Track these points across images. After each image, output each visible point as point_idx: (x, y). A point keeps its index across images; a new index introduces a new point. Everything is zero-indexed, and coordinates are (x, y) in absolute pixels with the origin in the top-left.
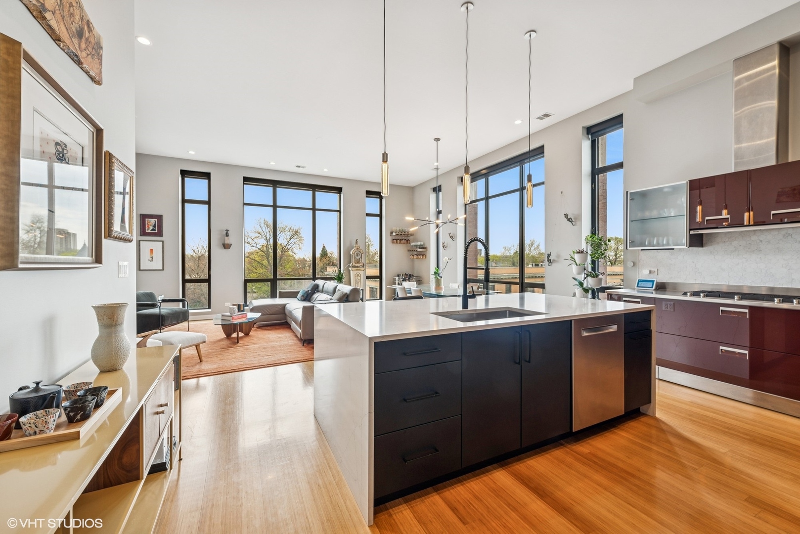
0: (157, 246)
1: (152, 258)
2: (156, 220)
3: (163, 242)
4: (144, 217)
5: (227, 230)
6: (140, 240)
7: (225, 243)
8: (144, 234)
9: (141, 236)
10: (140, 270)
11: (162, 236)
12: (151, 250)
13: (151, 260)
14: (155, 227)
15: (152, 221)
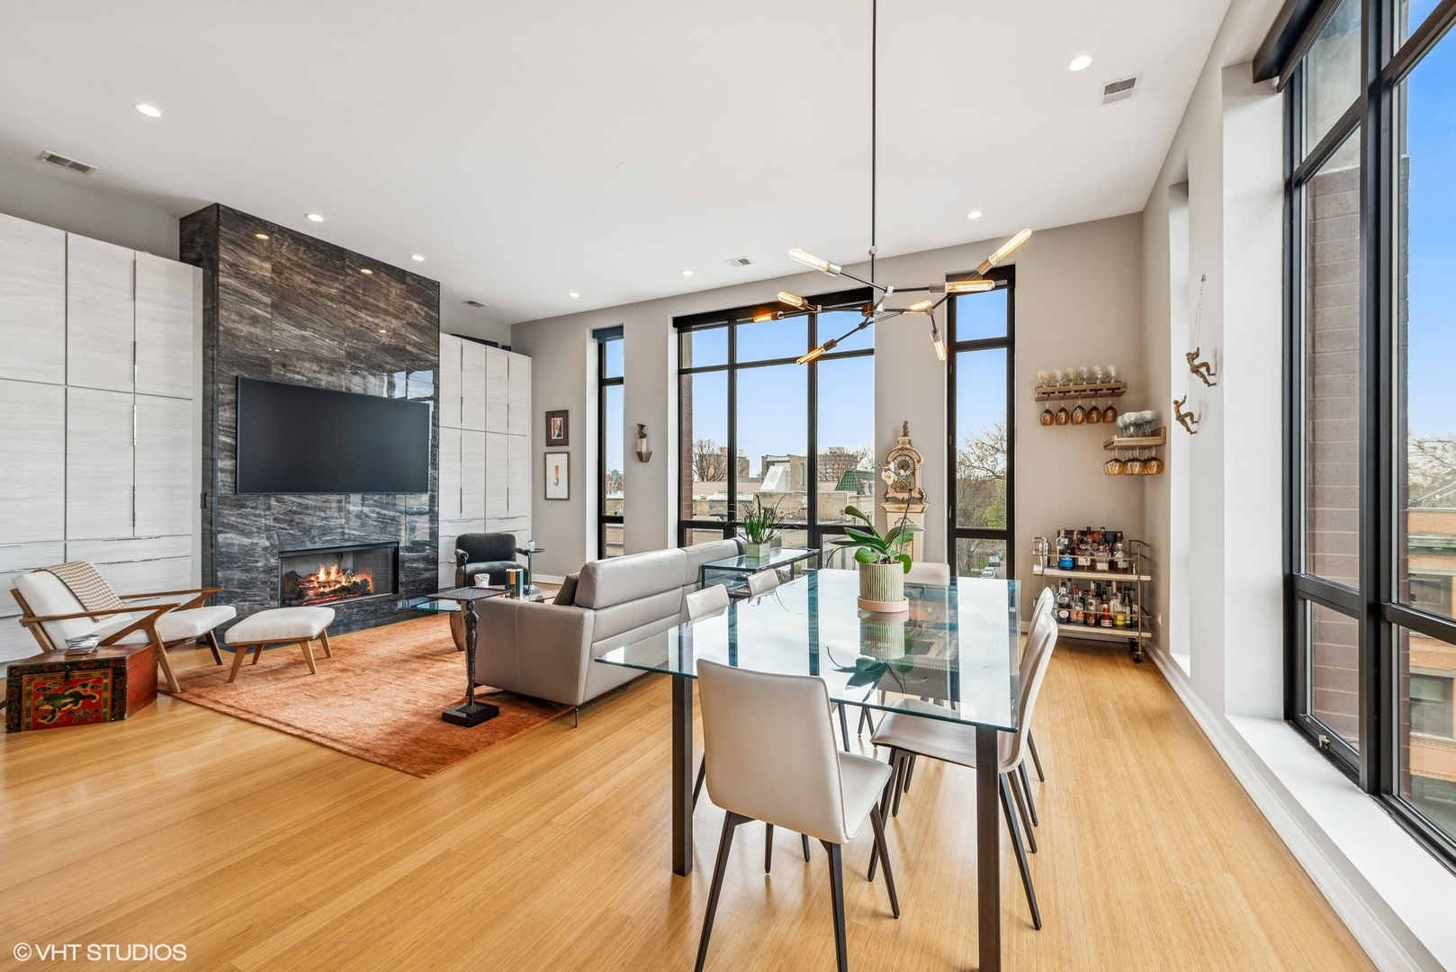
0: (561, 460)
1: (557, 479)
3: (568, 453)
4: (550, 415)
5: (642, 427)
6: (546, 454)
7: (639, 450)
8: (550, 443)
9: (548, 445)
10: (546, 499)
11: (567, 444)
12: (557, 467)
13: (557, 484)
14: (560, 430)
15: (558, 421)
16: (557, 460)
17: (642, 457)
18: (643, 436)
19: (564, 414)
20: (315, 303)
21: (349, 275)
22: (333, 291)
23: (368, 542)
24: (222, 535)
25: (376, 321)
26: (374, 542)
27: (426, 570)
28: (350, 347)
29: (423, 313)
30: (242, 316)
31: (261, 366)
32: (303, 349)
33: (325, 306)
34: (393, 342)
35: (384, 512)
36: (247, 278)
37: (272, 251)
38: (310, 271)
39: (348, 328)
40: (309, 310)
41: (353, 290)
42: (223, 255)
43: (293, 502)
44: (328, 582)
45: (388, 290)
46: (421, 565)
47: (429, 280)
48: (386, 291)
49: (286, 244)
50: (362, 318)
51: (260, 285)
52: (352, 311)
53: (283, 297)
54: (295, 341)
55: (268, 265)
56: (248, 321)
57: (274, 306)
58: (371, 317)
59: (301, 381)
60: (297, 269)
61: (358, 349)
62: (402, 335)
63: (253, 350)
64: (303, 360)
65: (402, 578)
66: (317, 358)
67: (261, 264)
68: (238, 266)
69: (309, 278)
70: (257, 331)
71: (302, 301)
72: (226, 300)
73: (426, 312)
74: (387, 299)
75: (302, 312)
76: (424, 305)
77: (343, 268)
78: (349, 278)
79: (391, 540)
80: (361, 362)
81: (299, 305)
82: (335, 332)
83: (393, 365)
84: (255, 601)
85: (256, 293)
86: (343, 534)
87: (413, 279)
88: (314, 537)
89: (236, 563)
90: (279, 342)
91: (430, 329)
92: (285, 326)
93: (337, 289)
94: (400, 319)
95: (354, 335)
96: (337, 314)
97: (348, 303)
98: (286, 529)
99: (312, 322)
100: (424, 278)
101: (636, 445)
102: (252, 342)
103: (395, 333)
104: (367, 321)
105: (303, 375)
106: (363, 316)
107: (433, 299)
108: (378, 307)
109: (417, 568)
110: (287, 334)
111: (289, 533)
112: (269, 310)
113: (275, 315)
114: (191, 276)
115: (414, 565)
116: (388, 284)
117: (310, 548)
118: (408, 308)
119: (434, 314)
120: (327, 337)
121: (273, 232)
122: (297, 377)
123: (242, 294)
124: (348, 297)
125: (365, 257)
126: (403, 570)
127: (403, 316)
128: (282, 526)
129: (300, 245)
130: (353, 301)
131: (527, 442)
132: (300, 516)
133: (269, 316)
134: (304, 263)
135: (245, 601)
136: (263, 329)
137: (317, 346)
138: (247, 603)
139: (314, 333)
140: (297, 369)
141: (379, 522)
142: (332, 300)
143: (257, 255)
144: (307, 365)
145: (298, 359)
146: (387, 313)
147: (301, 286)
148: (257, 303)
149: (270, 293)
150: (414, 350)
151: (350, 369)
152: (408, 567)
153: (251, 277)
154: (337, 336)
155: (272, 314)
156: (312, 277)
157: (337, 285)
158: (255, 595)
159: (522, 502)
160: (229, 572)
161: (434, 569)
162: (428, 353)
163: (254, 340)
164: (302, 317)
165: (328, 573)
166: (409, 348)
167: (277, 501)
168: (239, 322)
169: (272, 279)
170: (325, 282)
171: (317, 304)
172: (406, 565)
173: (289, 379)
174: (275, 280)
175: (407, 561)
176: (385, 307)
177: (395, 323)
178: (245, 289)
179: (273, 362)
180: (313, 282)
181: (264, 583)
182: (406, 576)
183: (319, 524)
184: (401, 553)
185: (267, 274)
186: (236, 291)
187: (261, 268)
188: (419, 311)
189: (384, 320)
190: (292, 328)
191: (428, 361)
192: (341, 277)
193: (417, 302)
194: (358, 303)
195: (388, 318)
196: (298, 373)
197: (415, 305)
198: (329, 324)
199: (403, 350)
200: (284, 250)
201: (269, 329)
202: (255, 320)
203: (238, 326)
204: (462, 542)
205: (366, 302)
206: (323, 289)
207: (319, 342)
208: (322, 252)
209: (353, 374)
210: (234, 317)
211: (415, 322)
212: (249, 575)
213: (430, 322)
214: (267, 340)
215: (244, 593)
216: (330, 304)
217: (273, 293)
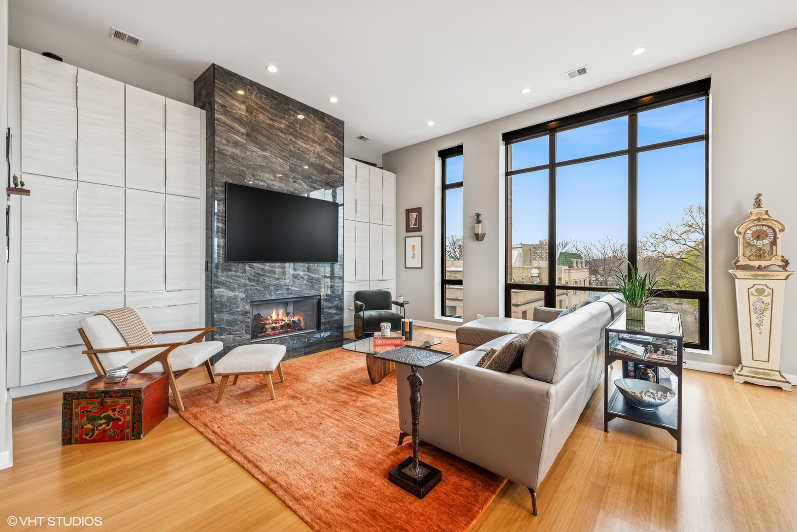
0: (416, 241)
1: (414, 254)
2: (417, 213)
3: (421, 236)
4: (408, 212)
5: (478, 215)
6: (406, 237)
7: (476, 232)
8: (408, 230)
9: (407, 232)
10: (406, 268)
11: (421, 230)
12: (413, 246)
13: (413, 258)
14: (416, 221)
15: (414, 215)
16: (413, 242)
17: (478, 237)
18: (479, 222)
19: (419, 210)
20: (271, 133)
21: (292, 115)
22: (282, 126)
23: (302, 295)
24: (217, 290)
25: (308, 147)
26: (306, 295)
27: (336, 314)
28: (292, 164)
29: (334, 142)
30: (228, 141)
31: (240, 175)
32: (264, 164)
33: (278, 136)
34: (317, 161)
35: (312, 275)
36: (231, 115)
37: (246, 98)
38: (269, 112)
39: (291, 151)
40: (268, 138)
41: (294, 125)
42: (217, 99)
43: (259, 268)
44: (278, 320)
45: (314, 126)
46: (333, 311)
47: (338, 120)
48: (313, 127)
49: (254, 93)
50: (299, 144)
51: (239, 120)
52: (293, 139)
53: (253, 129)
54: (260, 159)
55: (243, 107)
56: (231, 145)
57: (248, 135)
58: (305, 144)
59: (263, 186)
60: (261, 110)
61: (297, 165)
62: (322, 156)
63: (235, 164)
64: (264, 172)
65: (323, 320)
66: (273, 171)
67: (240, 106)
68: (226, 107)
69: (268, 117)
70: (237, 151)
71: (264, 132)
72: (219, 130)
73: (336, 141)
74: (314, 132)
75: (264, 139)
76: (335, 137)
77: (288, 111)
78: (291, 117)
79: (316, 294)
80: (299, 175)
81: (262, 135)
82: (284, 154)
83: (317, 177)
84: (236, 334)
85: (236, 126)
86: (288, 289)
87: (329, 119)
88: (271, 292)
89: (226, 309)
90: (250, 159)
91: (338, 153)
92: (254, 149)
93: (285, 124)
94: (322, 146)
95: (293, 155)
96: (285, 141)
97: (291, 134)
98: (255, 286)
99: (270, 146)
100: (335, 119)
101: (473, 228)
102: (234, 159)
103: (319, 156)
104: (302, 146)
105: (265, 182)
106: (300, 143)
107: (341, 133)
108: (308, 137)
109: (331, 313)
110: (255, 153)
111: (256, 289)
112: (244, 137)
113: (248, 141)
114: (198, 115)
115: (329, 311)
116: (314, 122)
117: (269, 299)
118: (326, 139)
119: (341, 143)
120: (279, 157)
121: (247, 85)
122: (261, 183)
123: (229, 126)
124: (291, 130)
125: (301, 103)
126: (323, 314)
127: (323, 144)
128: (252, 284)
129: (263, 94)
130: (294, 133)
131: (393, 230)
132: (263, 278)
133: (245, 142)
134: (265, 107)
135: (230, 334)
136: (241, 150)
137: (273, 163)
138: (231, 336)
139: (271, 154)
140: (261, 178)
141: (309, 282)
142: (281, 132)
143: (237, 100)
144: (267, 175)
145: (262, 171)
146: (314, 141)
147: (263, 122)
148: (237, 132)
149: (245, 126)
150: (329, 167)
151: (292, 178)
152: (326, 312)
153: (234, 114)
154: (284, 156)
155: (246, 140)
156: (270, 116)
157: (284, 122)
158: (237, 331)
159: (391, 270)
160: (221, 315)
161: (341, 314)
162: (338, 169)
163: (236, 158)
164: (264, 143)
165: (278, 315)
166: (326, 165)
167: (250, 267)
168: (226, 145)
169: (247, 116)
170: (278, 119)
171: (273, 135)
172: (325, 311)
173: (257, 184)
174: (248, 117)
175: (326, 308)
176: (313, 137)
177: (318, 149)
178: (230, 123)
179: (247, 173)
180: (271, 119)
181: (242, 322)
182: (324, 318)
183: (274, 283)
184: (322, 302)
185: (244, 113)
186: (225, 124)
187: (240, 109)
188: (332, 140)
189: (312, 146)
190: (258, 150)
191: (337, 174)
192: (287, 117)
193: (332, 135)
194: (296, 134)
195: (314, 145)
196: (262, 181)
197: (330, 137)
198: (280, 148)
199: (323, 166)
200: (253, 97)
201: (245, 150)
202: (236, 144)
203: (226, 148)
204: (358, 296)
205: (302, 134)
206: (276, 124)
207: (274, 160)
208: (275, 99)
209: (294, 182)
210: (224, 142)
211: (330, 148)
212: (233, 317)
213: (339, 148)
214: (243, 158)
215: (230, 329)
216: (280, 134)
217: (247, 126)
